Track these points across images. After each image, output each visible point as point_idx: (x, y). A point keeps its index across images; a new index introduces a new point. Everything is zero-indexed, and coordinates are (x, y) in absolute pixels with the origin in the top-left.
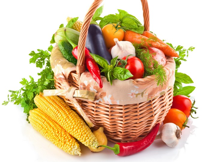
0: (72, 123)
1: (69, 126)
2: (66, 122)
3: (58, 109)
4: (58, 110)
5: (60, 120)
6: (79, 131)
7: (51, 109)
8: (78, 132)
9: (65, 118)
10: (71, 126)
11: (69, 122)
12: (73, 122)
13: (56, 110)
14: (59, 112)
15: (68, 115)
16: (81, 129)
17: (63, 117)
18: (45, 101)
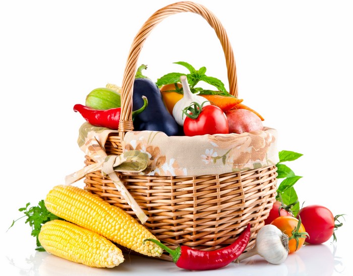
0: (117, 222)
1: (112, 226)
2: (107, 222)
3: (90, 205)
4: (89, 207)
5: (96, 221)
6: (129, 231)
7: (78, 207)
8: (127, 233)
9: (103, 215)
10: (115, 226)
11: (111, 221)
12: (118, 219)
13: (87, 207)
14: (92, 209)
15: (108, 211)
16: (133, 228)
17: (100, 215)
18: (66, 197)
